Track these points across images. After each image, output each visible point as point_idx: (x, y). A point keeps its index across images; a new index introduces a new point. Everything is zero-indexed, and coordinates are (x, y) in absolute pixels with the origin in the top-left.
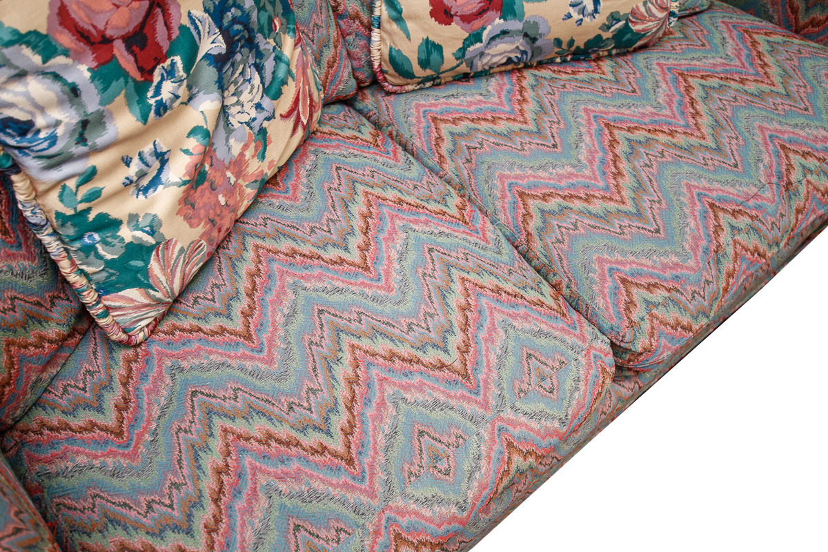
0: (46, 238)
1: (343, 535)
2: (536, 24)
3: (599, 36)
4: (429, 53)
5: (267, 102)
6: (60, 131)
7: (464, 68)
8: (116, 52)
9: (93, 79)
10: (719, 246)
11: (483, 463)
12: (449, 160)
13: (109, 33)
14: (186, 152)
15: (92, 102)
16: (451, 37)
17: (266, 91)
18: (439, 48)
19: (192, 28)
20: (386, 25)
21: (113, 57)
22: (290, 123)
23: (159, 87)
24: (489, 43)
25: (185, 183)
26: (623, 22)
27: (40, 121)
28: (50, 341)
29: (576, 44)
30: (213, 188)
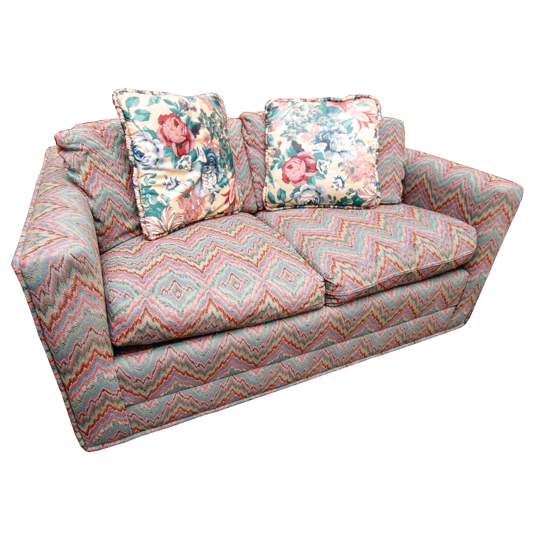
0: (136, 191)
1: (190, 289)
2: (320, 188)
3: (346, 197)
4: (281, 194)
5: (217, 186)
6: (150, 159)
7: (293, 201)
8: (172, 145)
9: (164, 149)
10: (377, 255)
11: (254, 292)
12: (281, 228)
13: (172, 140)
14: (185, 185)
15: (161, 155)
16: (289, 188)
17: (218, 183)
18: (284, 192)
19: (197, 151)
20: (268, 184)
21: (171, 146)
22: (225, 199)
23: (182, 161)
24: (302, 192)
25: (182, 193)
26: (355, 193)
27: (146, 155)
28: (126, 227)
29: (337, 199)
30: (191, 201)
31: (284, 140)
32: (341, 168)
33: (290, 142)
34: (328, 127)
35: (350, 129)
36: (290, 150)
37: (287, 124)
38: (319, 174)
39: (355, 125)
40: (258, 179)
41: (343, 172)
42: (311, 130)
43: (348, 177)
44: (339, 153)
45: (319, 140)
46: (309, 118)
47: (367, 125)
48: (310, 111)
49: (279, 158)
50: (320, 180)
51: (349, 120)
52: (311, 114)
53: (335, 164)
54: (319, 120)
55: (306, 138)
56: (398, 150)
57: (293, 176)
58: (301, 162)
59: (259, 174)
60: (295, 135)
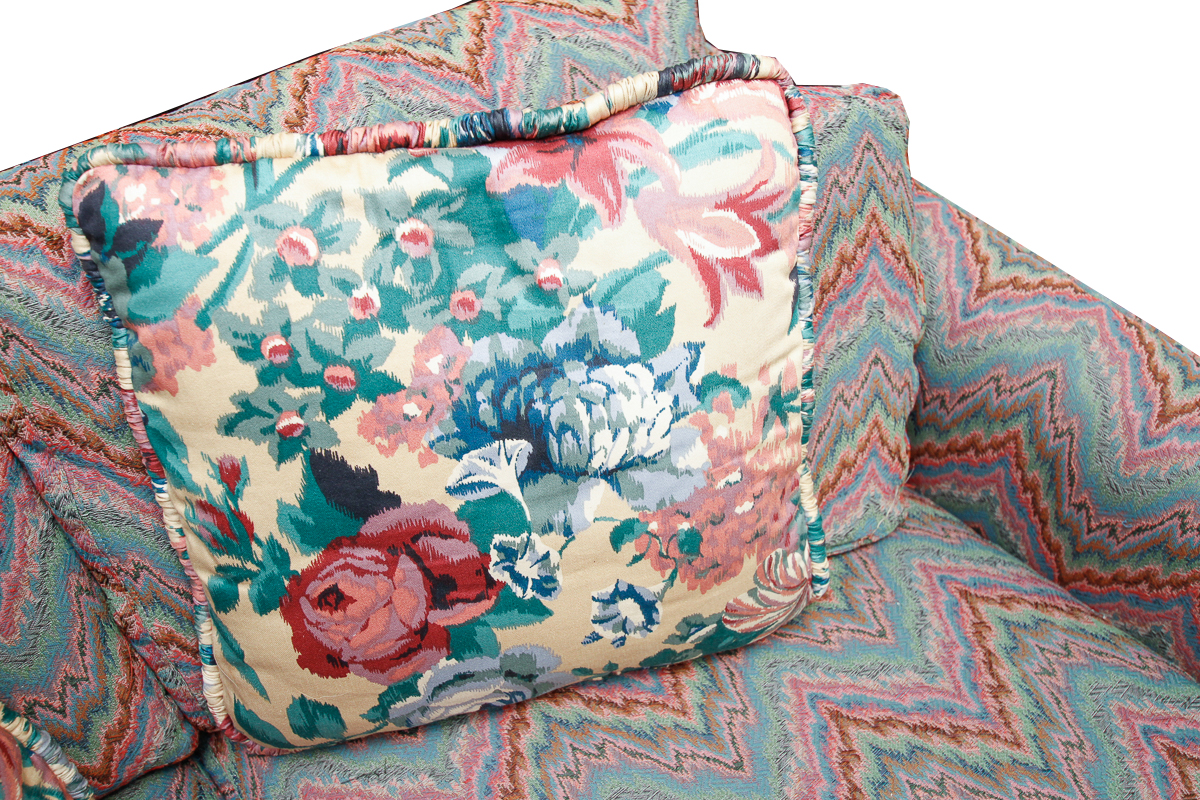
31: (254, 454)
32: (629, 549)
33: (296, 468)
34: (518, 334)
35: (654, 328)
36: (305, 505)
37: (247, 354)
38: (508, 604)
39: (685, 294)
40: (156, 623)
41: (645, 563)
42: (419, 371)
43: (672, 578)
44: (608, 475)
45: (482, 426)
46: (387, 291)
47: (750, 282)
48: (387, 239)
49: (249, 555)
50: (521, 629)
51: (646, 267)
52: (399, 258)
53: (594, 535)
54: (456, 297)
55: (390, 431)
56: (887, 285)
57: (358, 638)
58: (392, 564)
59: (154, 601)
60: (321, 417)
